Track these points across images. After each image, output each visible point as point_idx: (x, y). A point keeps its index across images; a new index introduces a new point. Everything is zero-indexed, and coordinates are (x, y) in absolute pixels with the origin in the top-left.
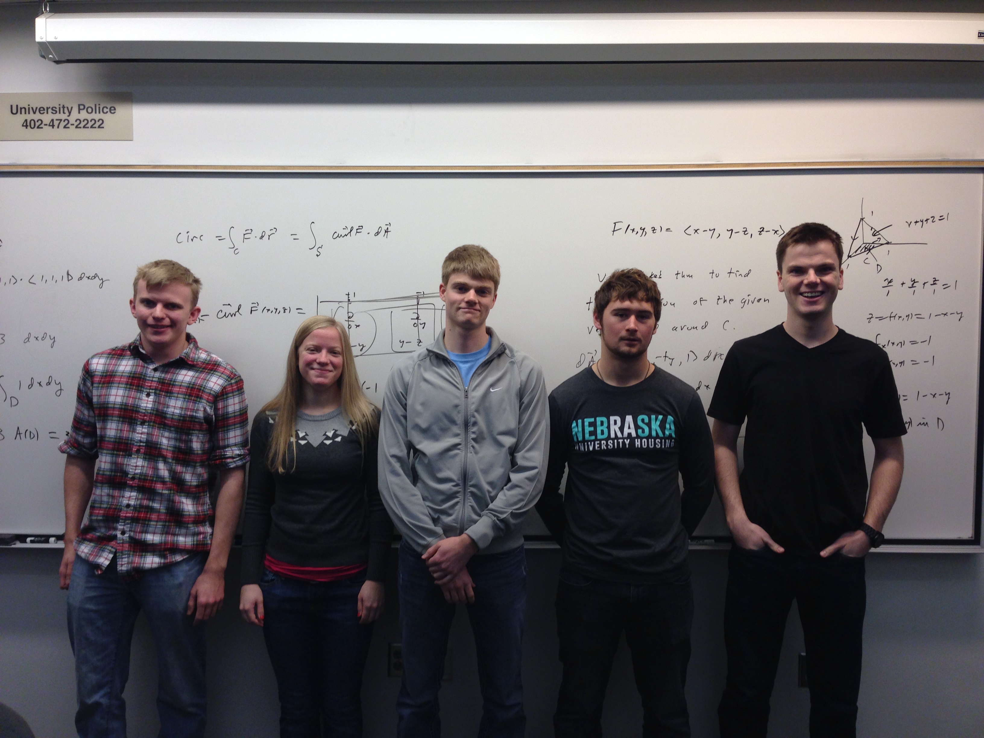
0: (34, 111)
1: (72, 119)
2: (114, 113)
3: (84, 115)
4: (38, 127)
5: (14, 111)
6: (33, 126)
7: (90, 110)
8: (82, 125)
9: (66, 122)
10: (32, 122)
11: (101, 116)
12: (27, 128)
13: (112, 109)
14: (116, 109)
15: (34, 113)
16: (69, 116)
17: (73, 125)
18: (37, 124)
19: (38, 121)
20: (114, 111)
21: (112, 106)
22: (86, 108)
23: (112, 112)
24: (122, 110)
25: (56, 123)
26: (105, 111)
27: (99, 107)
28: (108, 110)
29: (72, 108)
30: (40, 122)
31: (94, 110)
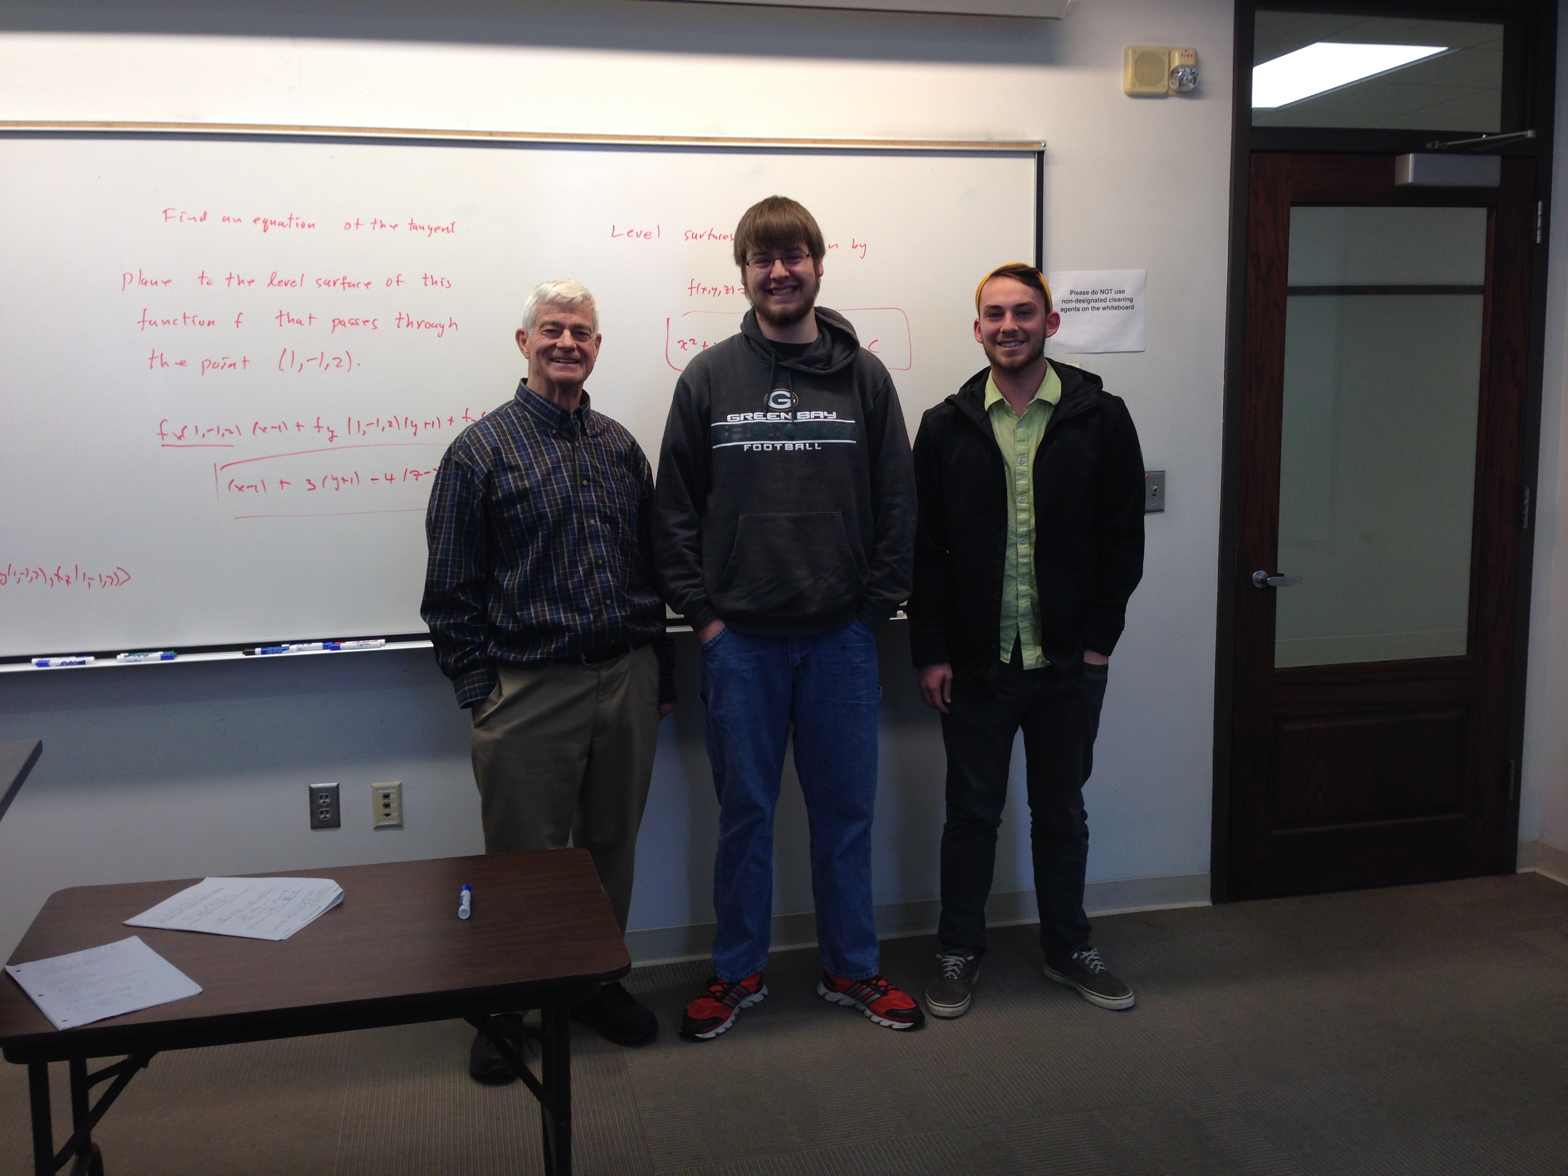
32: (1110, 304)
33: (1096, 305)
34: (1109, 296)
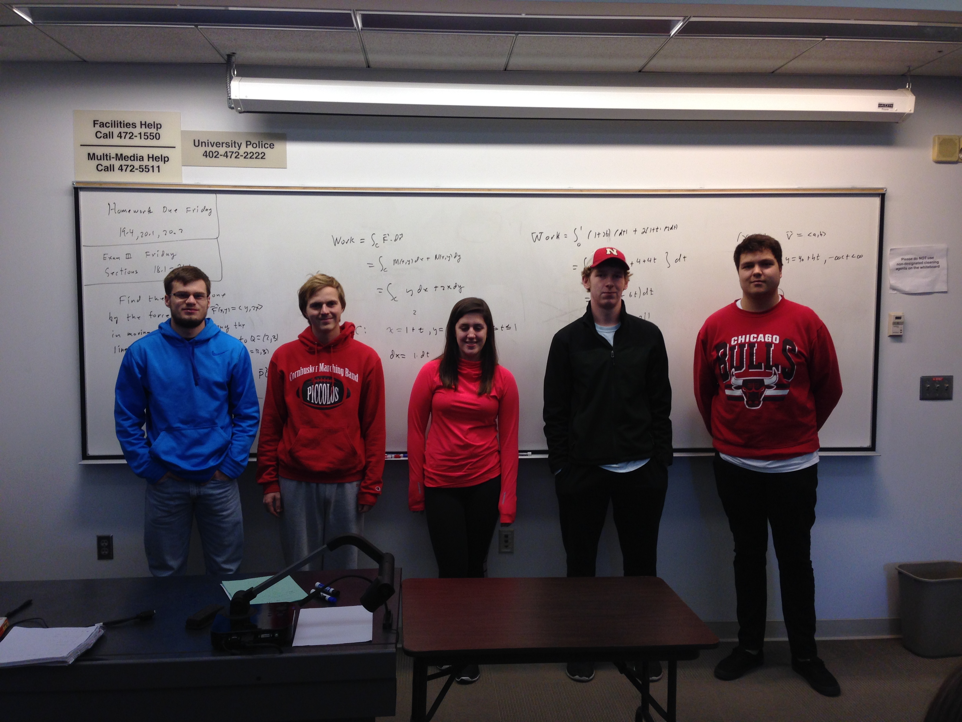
0: (212, 144)
1: (241, 152)
2: (273, 148)
3: (250, 149)
4: (215, 157)
5: (197, 144)
6: (211, 155)
7: (255, 146)
8: (249, 156)
9: (237, 154)
10: (211, 153)
11: (264, 150)
12: (206, 157)
13: (272, 145)
14: (275, 145)
15: (212, 146)
16: (239, 149)
17: (242, 156)
18: (215, 155)
19: (215, 152)
20: (273, 147)
21: (271, 143)
22: (252, 143)
23: (272, 147)
24: (278, 146)
25: (229, 154)
26: (266, 147)
27: (262, 144)
28: (269, 146)
29: (241, 143)
30: (217, 153)
31: (258, 145)
32: (924, 265)
33: (917, 266)
34: (924, 261)
